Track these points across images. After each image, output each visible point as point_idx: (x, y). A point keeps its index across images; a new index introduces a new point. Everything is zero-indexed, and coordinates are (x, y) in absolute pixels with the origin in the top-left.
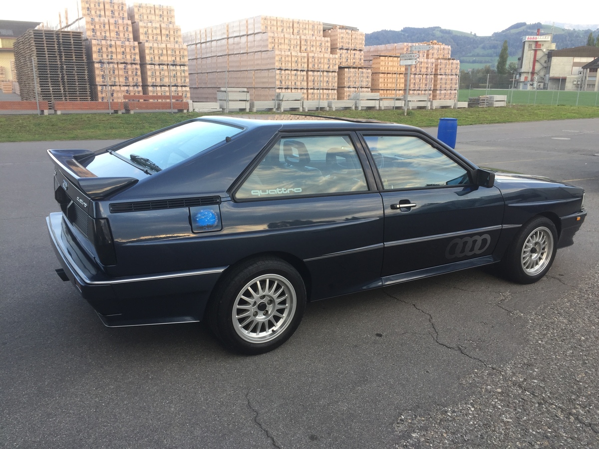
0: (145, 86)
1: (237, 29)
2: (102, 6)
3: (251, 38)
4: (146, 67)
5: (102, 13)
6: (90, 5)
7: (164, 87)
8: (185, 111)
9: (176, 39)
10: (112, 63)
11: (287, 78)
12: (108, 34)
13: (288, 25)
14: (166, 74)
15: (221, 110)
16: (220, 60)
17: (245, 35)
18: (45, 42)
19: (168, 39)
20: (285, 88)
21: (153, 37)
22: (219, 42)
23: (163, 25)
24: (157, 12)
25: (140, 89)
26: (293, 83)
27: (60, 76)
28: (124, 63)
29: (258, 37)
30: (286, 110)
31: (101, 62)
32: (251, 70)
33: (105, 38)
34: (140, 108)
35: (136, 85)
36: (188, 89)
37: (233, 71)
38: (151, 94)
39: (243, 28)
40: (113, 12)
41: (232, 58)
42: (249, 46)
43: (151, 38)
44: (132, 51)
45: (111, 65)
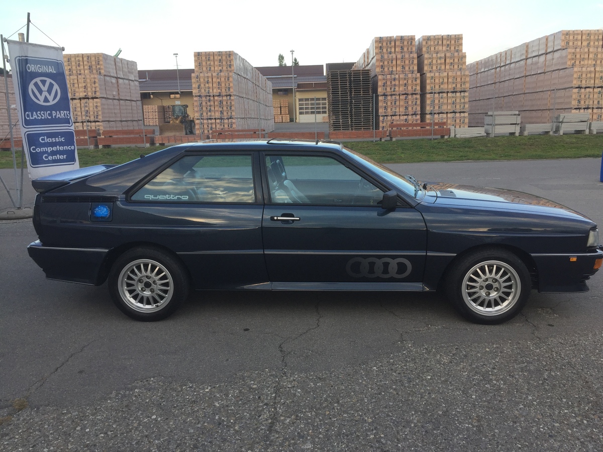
0: (423, 114)
1: (537, 48)
2: (393, 44)
3: (549, 56)
4: (425, 96)
5: (393, 50)
6: (382, 45)
7: (442, 114)
8: (446, 137)
9: (460, 67)
10: (394, 95)
11: (587, 96)
12: (394, 69)
13: (596, 37)
14: (445, 101)
15: (486, 134)
16: (517, 82)
17: (544, 54)
18: (339, 81)
19: (452, 67)
20: (584, 109)
21: (437, 67)
22: (517, 64)
23: (448, 55)
24: (445, 42)
25: (418, 117)
26: (596, 102)
27: (349, 109)
28: (405, 94)
29: (557, 55)
30: (566, 132)
31: (385, 95)
32: (547, 91)
33: (391, 73)
34: (402, 135)
35: (415, 114)
36: (466, 115)
37: (528, 93)
38: (428, 121)
39: (543, 47)
40: (402, 48)
41: (529, 79)
42: (547, 65)
43: (434, 68)
44: (414, 82)
45: (394, 97)
